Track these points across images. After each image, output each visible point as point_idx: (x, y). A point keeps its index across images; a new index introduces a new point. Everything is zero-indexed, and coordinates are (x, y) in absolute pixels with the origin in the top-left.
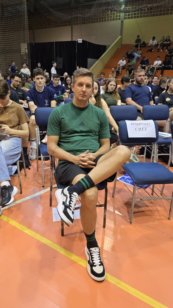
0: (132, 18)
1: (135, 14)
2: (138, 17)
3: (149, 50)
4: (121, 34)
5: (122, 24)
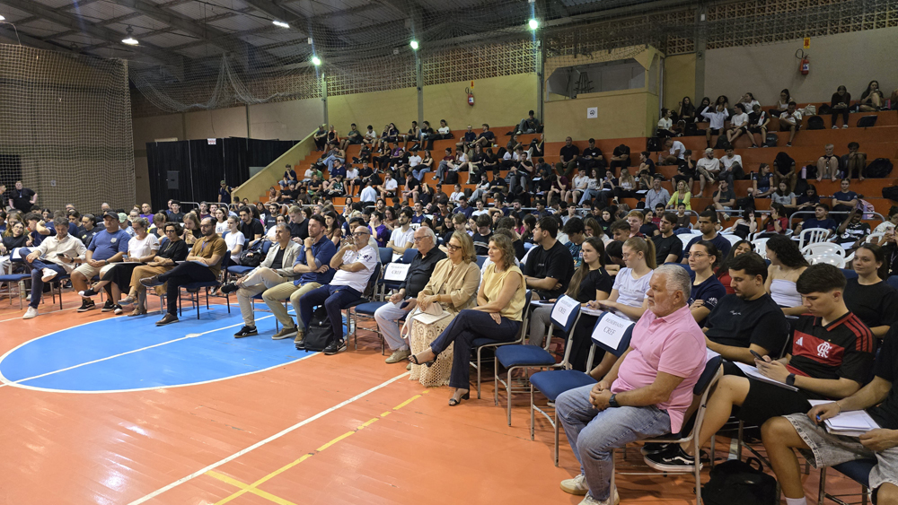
0: (338, 93)
1: (343, 88)
2: (347, 93)
4: (326, 121)
5: (325, 104)
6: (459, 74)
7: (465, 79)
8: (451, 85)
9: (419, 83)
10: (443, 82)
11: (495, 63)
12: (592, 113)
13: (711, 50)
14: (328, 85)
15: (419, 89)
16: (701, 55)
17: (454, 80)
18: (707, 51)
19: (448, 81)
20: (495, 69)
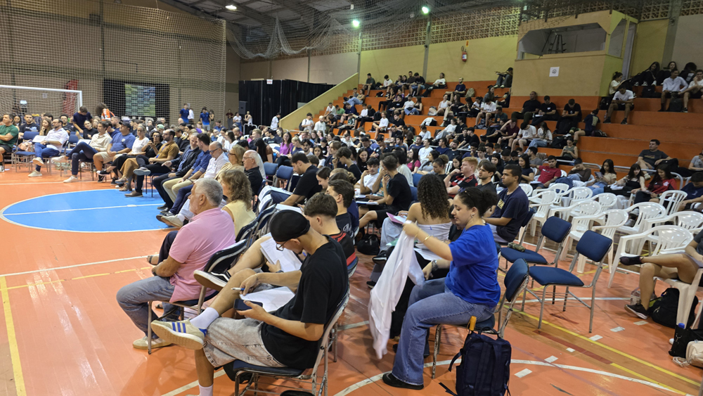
0: (369, 49)
1: (373, 45)
2: (375, 49)
3: (377, 94)
4: (358, 71)
5: (359, 57)
6: (458, 34)
7: (463, 39)
8: (451, 44)
9: (427, 41)
10: (445, 41)
11: (488, 25)
12: (554, 72)
13: (686, 17)
14: (363, 42)
15: (426, 46)
16: (673, 21)
17: (454, 40)
18: (681, 17)
19: (449, 40)
20: (487, 30)
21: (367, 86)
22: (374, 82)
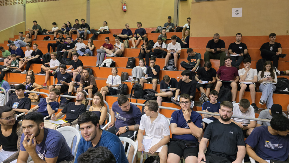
0: (33, 2)
3: (45, 38)
5: (24, 8)
21: (34, 32)
22: (40, 29)
